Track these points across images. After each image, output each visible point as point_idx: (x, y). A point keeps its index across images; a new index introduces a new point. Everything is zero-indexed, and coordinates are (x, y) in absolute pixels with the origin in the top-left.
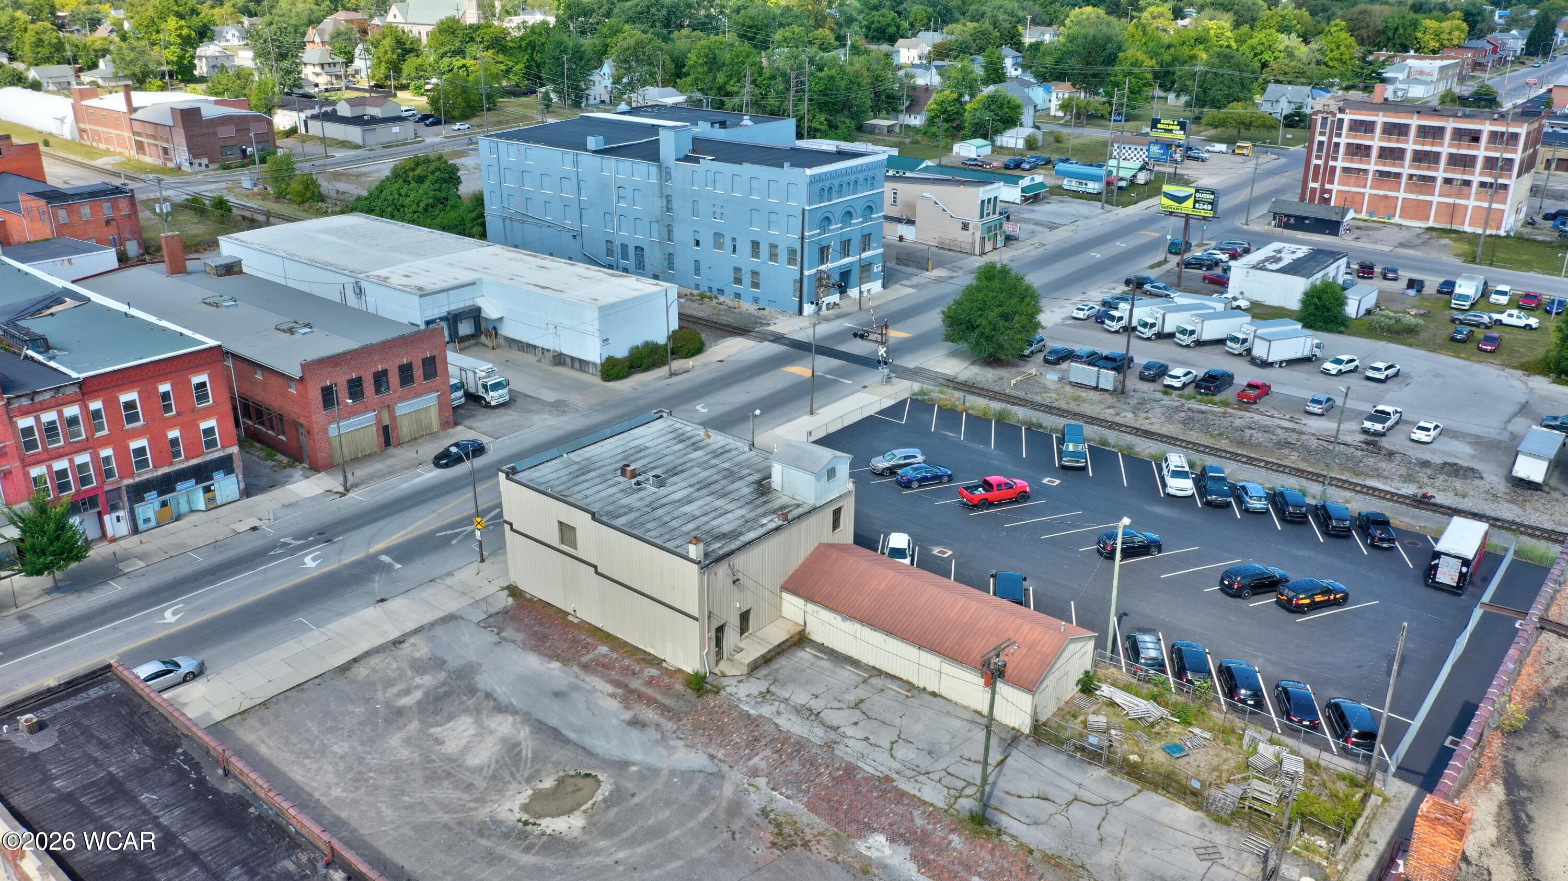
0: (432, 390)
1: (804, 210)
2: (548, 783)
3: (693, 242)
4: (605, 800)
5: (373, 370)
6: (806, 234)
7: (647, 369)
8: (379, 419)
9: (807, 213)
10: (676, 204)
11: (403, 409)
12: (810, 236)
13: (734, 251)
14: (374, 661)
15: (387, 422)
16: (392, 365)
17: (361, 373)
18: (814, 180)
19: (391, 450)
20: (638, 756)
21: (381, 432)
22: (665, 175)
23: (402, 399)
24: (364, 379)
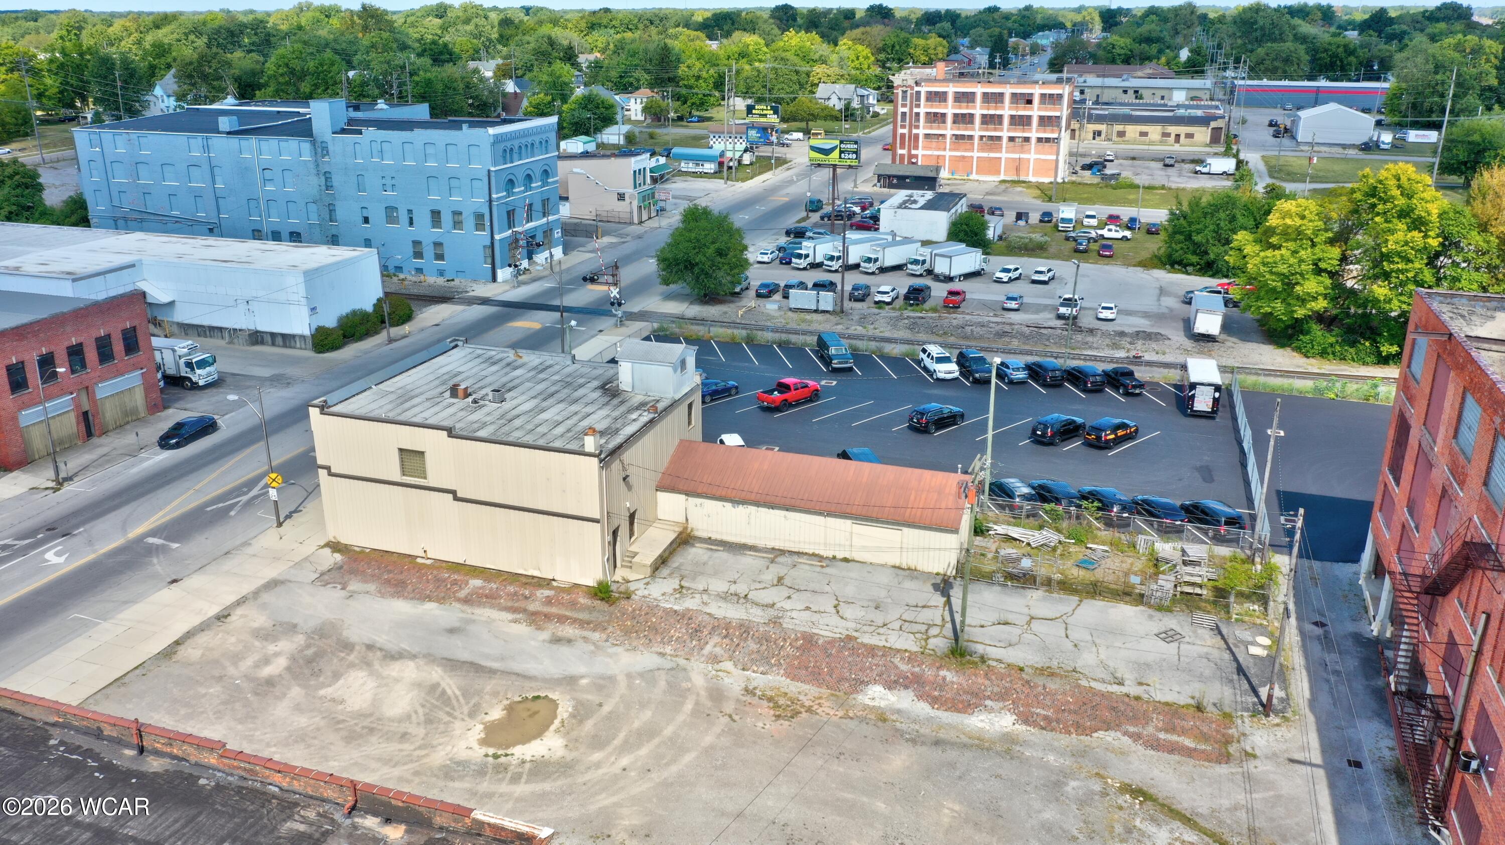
0: (136, 367)
1: (489, 171)
2: (496, 714)
3: (361, 220)
4: (573, 716)
5: (67, 344)
6: (494, 196)
7: (361, 338)
8: (77, 403)
9: (493, 174)
10: (336, 180)
11: (105, 390)
12: (499, 199)
13: (411, 223)
14: (203, 639)
15: (86, 407)
16: (87, 338)
17: (52, 348)
18: (498, 139)
19: (95, 440)
20: (581, 669)
21: (81, 418)
22: (321, 150)
23: (103, 379)
24: (56, 356)
